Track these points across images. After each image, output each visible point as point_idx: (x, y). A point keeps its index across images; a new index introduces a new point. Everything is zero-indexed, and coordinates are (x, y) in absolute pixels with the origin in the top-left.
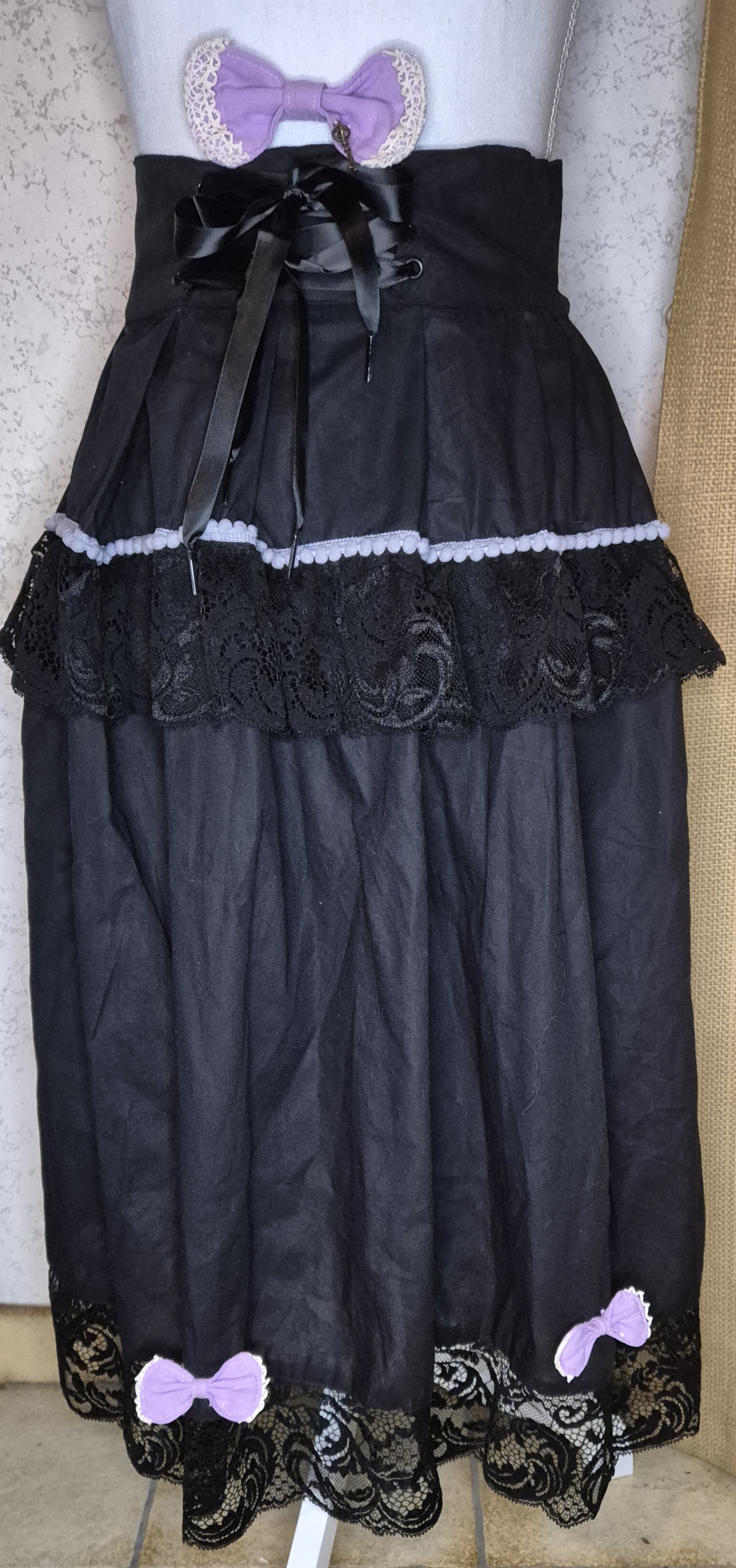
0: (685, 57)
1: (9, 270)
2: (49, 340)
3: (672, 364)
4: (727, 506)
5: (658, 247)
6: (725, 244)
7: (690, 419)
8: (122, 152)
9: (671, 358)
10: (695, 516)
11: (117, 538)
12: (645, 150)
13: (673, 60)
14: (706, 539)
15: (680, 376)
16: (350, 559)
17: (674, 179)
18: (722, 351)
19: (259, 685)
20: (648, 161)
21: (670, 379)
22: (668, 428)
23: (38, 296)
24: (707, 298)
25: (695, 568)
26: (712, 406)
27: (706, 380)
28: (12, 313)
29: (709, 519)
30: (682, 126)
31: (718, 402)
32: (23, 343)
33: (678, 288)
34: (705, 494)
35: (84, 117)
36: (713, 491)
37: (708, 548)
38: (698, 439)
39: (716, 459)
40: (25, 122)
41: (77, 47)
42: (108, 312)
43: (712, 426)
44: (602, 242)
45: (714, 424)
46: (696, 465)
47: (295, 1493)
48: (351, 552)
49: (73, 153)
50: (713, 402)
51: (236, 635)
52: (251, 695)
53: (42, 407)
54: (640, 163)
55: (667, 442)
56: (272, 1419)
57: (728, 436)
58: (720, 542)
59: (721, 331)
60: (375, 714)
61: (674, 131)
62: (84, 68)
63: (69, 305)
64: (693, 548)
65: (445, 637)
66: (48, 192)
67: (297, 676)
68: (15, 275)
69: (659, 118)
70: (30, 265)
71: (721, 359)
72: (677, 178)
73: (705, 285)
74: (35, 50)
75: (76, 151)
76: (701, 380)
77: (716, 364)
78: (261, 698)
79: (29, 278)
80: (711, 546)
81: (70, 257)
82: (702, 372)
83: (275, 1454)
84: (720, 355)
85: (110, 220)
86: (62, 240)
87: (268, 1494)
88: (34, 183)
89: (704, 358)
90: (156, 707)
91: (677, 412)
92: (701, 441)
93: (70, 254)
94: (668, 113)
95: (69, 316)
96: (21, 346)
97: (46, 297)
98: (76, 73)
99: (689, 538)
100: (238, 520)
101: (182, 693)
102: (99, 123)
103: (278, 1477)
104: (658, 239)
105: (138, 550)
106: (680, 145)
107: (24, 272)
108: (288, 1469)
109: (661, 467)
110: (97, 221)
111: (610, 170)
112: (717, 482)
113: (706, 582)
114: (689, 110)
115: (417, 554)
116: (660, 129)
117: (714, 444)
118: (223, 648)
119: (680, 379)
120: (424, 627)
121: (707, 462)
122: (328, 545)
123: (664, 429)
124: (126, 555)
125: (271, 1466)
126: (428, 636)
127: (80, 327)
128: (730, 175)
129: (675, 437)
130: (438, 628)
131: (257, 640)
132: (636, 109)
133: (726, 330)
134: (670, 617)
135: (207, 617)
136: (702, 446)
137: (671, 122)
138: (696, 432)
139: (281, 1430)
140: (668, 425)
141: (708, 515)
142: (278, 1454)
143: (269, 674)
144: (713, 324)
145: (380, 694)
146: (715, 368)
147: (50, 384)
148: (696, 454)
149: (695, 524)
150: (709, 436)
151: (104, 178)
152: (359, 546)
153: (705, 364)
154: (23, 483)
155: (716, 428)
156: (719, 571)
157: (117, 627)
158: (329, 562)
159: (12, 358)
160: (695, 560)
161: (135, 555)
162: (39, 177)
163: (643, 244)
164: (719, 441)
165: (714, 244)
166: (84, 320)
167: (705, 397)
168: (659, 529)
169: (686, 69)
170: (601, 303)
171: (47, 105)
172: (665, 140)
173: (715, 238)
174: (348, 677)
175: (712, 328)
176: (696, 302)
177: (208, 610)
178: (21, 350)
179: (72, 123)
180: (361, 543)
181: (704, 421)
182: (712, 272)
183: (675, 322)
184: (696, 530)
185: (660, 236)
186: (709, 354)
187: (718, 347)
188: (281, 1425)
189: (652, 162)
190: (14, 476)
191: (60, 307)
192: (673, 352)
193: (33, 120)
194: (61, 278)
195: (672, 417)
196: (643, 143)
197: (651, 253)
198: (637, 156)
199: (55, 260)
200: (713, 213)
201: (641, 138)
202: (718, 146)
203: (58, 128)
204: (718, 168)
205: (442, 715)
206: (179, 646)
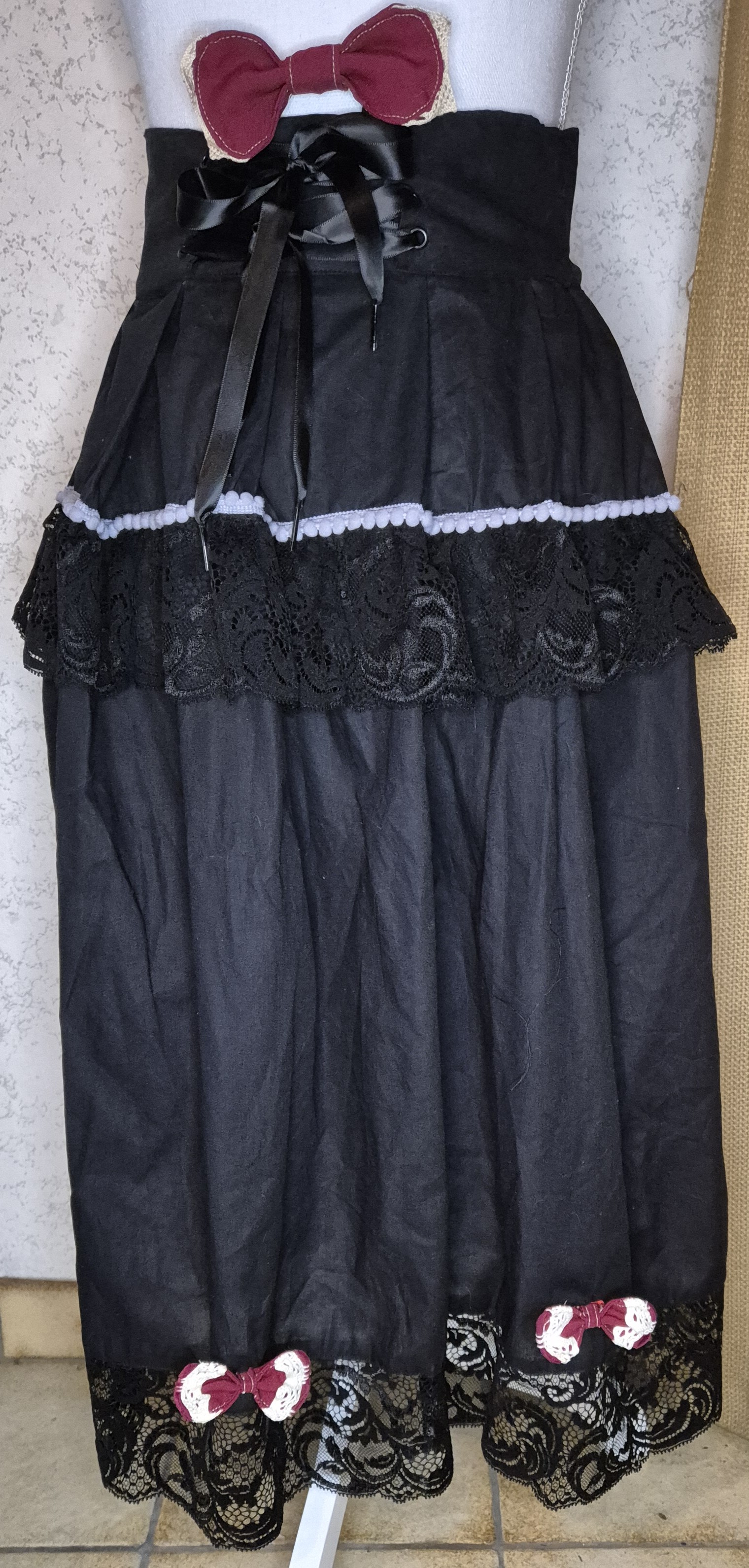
0: (702, 27)
1: (24, 240)
2: (64, 310)
3: (694, 335)
5: (677, 219)
6: (746, 214)
7: (710, 391)
8: (137, 121)
9: (691, 329)
10: (716, 488)
11: (125, 513)
12: (662, 121)
13: (690, 30)
14: (727, 512)
15: (700, 347)
16: (355, 532)
17: (691, 149)
18: (742, 322)
19: (272, 657)
20: (665, 131)
21: (692, 350)
22: (690, 400)
23: (53, 267)
24: (727, 268)
25: (716, 541)
26: (733, 377)
27: (727, 352)
28: (27, 284)
29: (730, 491)
30: (699, 96)
31: (738, 373)
32: (38, 313)
33: (700, 259)
34: (726, 467)
35: (98, 86)
36: (733, 463)
37: (729, 520)
38: (718, 411)
39: (736, 430)
40: (40, 92)
41: (93, 17)
42: (124, 282)
43: (733, 397)
44: (619, 212)
46: (717, 437)
48: (354, 525)
49: (88, 123)
50: (733, 373)
51: (248, 607)
52: (264, 667)
53: (56, 378)
55: (689, 414)
58: (741, 514)
59: (741, 302)
60: (379, 688)
61: (691, 101)
62: (99, 38)
63: (84, 276)
64: (714, 520)
65: (448, 610)
66: (63, 162)
67: (303, 651)
68: (30, 245)
69: (675, 87)
70: (45, 235)
71: (742, 330)
72: (694, 148)
73: (726, 257)
74: (51, 19)
75: (91, 121)
76: (722, 352)
77: (737, 335)
78: (275, 669)
79: (44, 248)
80: (733, 519)
81: (85, 227)
82: (723, 343)
84: (740, 326)
85: (125, 190)
86: (76, 210)
88: (49, 153)
89: (725, 329)
90: (169, 682)
91: (698, 383)
92: (722, 413)
93: (85, 224)
94: (685, 82)
95: (84, 287)
96: (36, 316)
97: (61, 268)
98: (91, 43)
99: (711, 510)
100: (244, 492)
101: (195, 668)
102: (114, 93)
104: (677, 210)
105: (146, 526)
106: (697, 115)
107: (39, 243)
109: (683, 439)
110: (112, 191)
111: (627, 140)
113: (727, 555)
114: (707, 81)
115: (420, 527)
116: (677, 99)
117: (735, 416)
118: (235, 620)
119: (702, 350)
120: (427, 600)
121: (728, 434)
122: (331, 518)
124: (133, 529)
126: (433, 610)
127: (95, 297)
129: (696, 410)
130: (441, 601)
131: (268, 611)
132: (654, 79)
133: (746, 301)
134: (680, 590)
135: (218, 591)
136: (724, 419)
137: (688, 92)
138: (717, 404)
140: (690, 397)
143: (282, 646)
144: (733, 295)
145: (383, 668)
146: (736, 339)
147: (65, 354)
148: (717, 427)
149: (716, 496)
150: (730, 408)
151: (119, 148)
152: (362, 519)
153: (726, 335)
154: (38, 455)
155: (736, 399)
156: (740, 544)
157: (124, 601)
158: (333, 535)
159: (27, 329)
160: (717, 532)
161: (142, 531)
162: (54, 147)
163: (660, 215)
164: (740, 412)
165: (734, 215)
166: (99, 290)
167: (726, 369)
168: (669, 502)
169: (704, 39)
170: (618, 274)
171: (62, 75)
172: (682, 110)
173: (735, 208)
174: (353, 651)
175: (732, 299)
176: (716, 273)
177: (218, 583)
178: (35, 321)
179: (87, 93)
180: (364, 516)
181: (725, 393)
182: (731, 243)
183: (695, 294)
184: (717, 502)
185: (677, 207)
187: (738, 319)
189: (670, 132)
190: (29, 448)
191: (75, 278)
192: (695, 323)
193: (48, 90)
194: (76, 249)
195: (693, 389)
196: (659, 114)
197: (668, 224)
198: (653, 126)
199: (70, 230)
200: (733, 184)
201: (657, 108)
202: (739, 116)
203: (73, 98)
204: (739, 138)
205: (447, 688)
206: (191, 621)
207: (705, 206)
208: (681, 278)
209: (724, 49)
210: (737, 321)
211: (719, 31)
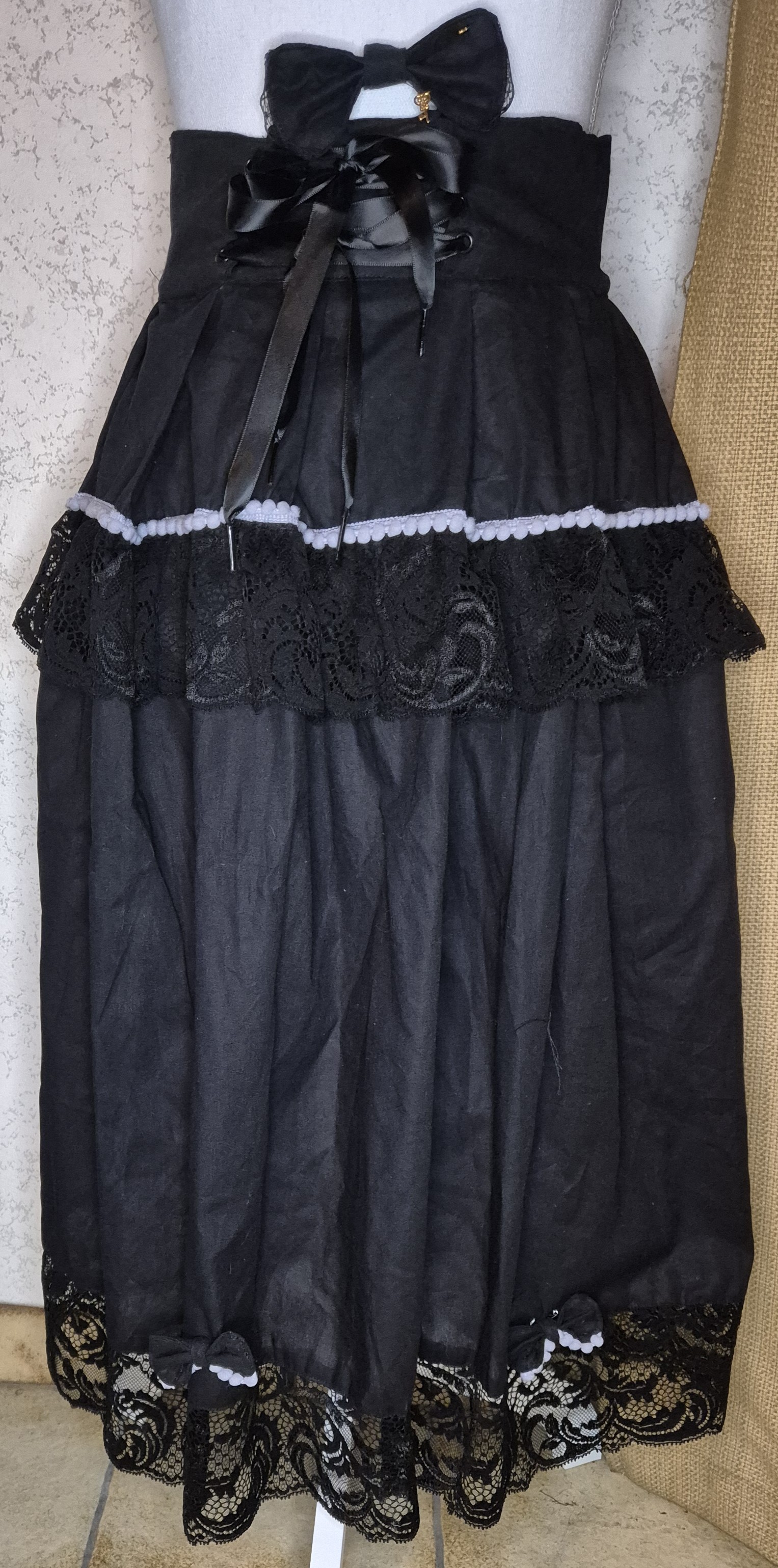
0: (711, 9)
2: (34, 312)
3: (689, 335)
4: (742, 487)
5: (676, 211)
6: (751, 206)
7: (706, 394)
9: (688, 327)
11: (150, 519)
12: (664, 108)
13: (698, 12)
15: (697, 348)
16: (393, 539)
17: (694, 138)
18: (743, 321)
19: (300, 668)
20: (667, 119)
21: (686, 351)
22: (683, 404)
24: (730, 263)
26: (730, 380)
27: (725, 353)
30: (705, 82)
31: (736, 376)
32: (8, 315)
33: (699, 253)
34: (720, 475)
35: (76, 80)
36: (727, 472)
38: (714, 415)
39: (732, 437)
40: (16, 87)
41: (71, 9)
42: (95, 283)
43: (729, 401)
45: (732, 399)
46: (711, 443)
47: (298, 1485)
48: (394, 532)
49: (64, 118)
50: (731, 376)
51: (279, 617)
52: (292, 678)
53: (25, 382)
54: (658, 122)
56: (279, 1407)
57: (746, 412)
59: (743, 299)
60: (410, 697)
61: (696, 87)
62: (77, 30)
63: (56, 276)
65: (488, 617)
66: (38, 159)
67: (336, 658)
69: (680, 74)
70: (17, 235)
71: (742, 330)
72: (697, 137)
73: (727, 251)
74: (29, 11)
75: (68, 117)
77: (736, 335)
78: (302, 680)
79: (16, 249)
81: (59, 226)
82: (720, 344)
83: (280, 1443)
84: (740, 325)
85: (100, 188)
86: (50, 209)
87: (271, 1482)
88: (23, 150)
89: (723, 328)
90: (192, 687)
91: (693, 386)
92: (717, 417)
93: (58, 223)
94: (690, 68)
95: (55, 288)
97: (33, 269)
98: (69, 35)
100: (281, 500)
101: (219, 674)
102: (92, 87)
103: (282, 1467)
104: (675, 203)
105: (171, 531)
106: (702, 102)
107: (11, 243)
108: (293, 1460)
110: (87, 189)
111: (625, 130)
112: (732, 461)
114: (713, 66)
115: (462, 534)
116: (681, 86)
117: (731, 421)
118: (266, 630)
119: (697, 351)
120: (468, 605)
121: (723, 440)
122: (370, 525)
123: (677, 404)
124: (157, 535)
125: (276, 1455)
126: (474, 616)
127: (67, 298)
128: (758, 132)
129: (689, 414)
130: (482, 608)
131: (299, 621)
132: (656, 65)
133: (748, 298)
134: (713, 599)
135: (250, 599)
136: (718, 423)
137: (693, 78)
138: (712, 409)
139: (286, 1419)
140: (683, 400)
141: (721, 497)
142: (283, 1444)
143: (310, 656)
144: (734, 292)
145: (417, 675)
146: (735, 339)
147: (34, 357)
148: (711, 432)
150: (725, 412)
151: (95, 143)
152: (403, 526)
153: (725, 335)
155: (733, 404)
157: (149, 608)
158: (371, 542)
161: (167, 536)
162: (29, 144)
163: (658, 208)
164: (736, 417)
165: (738, 205)
166: (70, 291)
167: (723, 371)
168: (700, 510)
169: (712, 21)
171: (39, 69)
172: (685, 97)
173: (739, 199)
174: (386, 659)
175: (734, 296)
176: (717, 268)
177: (251, 591)
178: (5, 323)
179: (64, 88)
180: (405, 522)
181: (721, 396)
182: (735, 236)
183: (695, 290)
185: (677, 199)
186: (729, 325)
187: (738, 317)
188: (287, 1414)
189: (672, 121)
191: (47, 279)
192: (691, 322)
193: (24, 84)
194: (49, 249)
195: (687, 391)
196: (661, 101)
197: (666, 218)
198: (654, 115)
199: (43, 229)
200: (739, 173)
201: (660, 96)
202: (746, 102)
203: (50, 93)
204: (746, 124)
205: (481, 696)
206: (216, 627)
207: (707, 197)
208: (678, 276)
209: (732, 30)
210: (738, 320)
211: (729, 11)
